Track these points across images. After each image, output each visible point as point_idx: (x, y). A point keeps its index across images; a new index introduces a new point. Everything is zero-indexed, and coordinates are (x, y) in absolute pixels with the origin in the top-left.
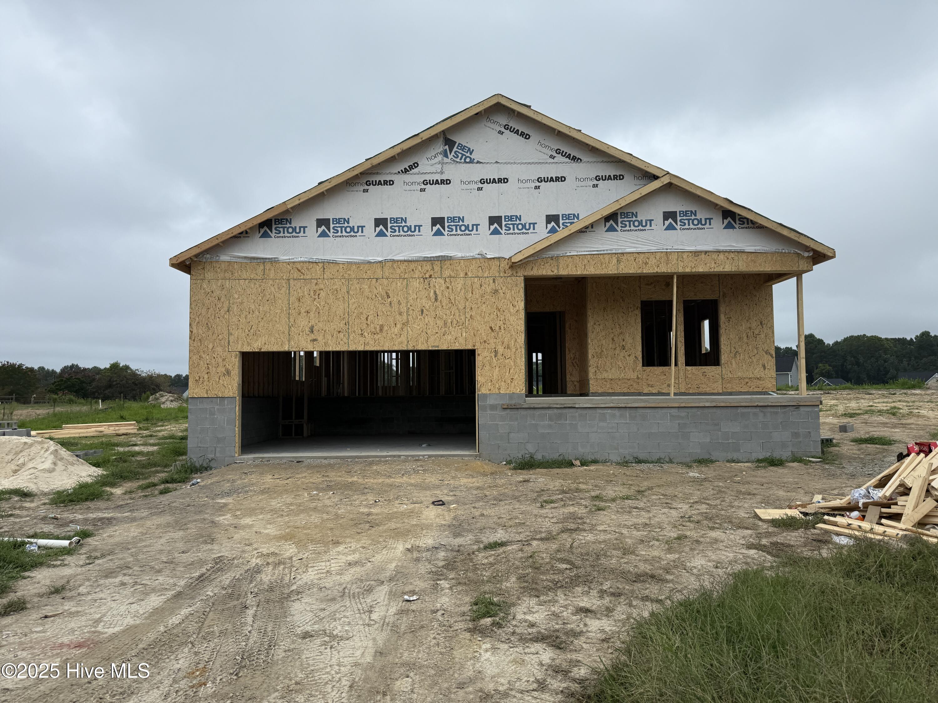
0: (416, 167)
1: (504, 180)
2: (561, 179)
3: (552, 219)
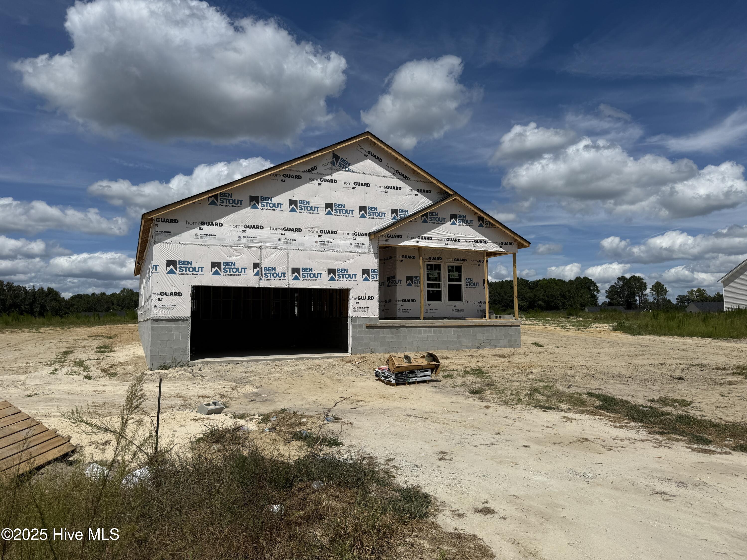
0: (315, 169)
1: (367, 185)
2: (399, 188)
3: (394, 211)
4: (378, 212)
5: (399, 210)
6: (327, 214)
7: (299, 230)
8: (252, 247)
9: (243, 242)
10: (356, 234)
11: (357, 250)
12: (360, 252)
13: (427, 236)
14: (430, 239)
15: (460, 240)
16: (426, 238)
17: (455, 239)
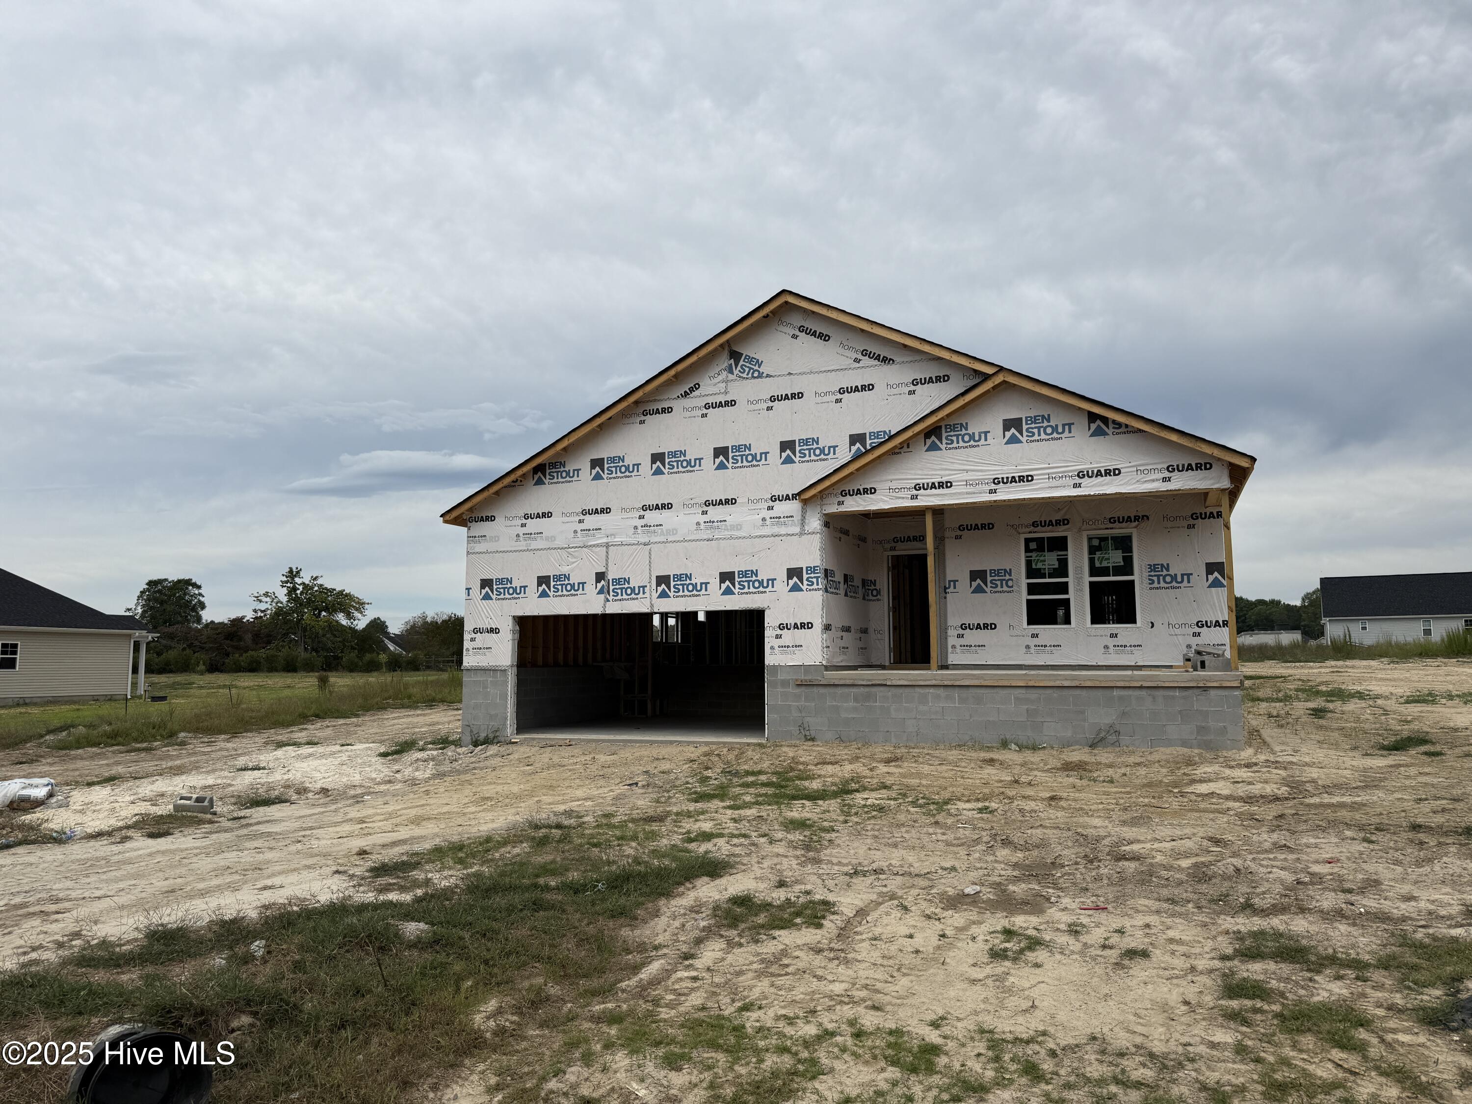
0: (697, 389)
1: (799, 395)
2: (869, 387)
3: (855, 439)
4: (821, 445)
5: (870, 433)
6: (718, 468)
7: (667, 506)
8: (594, 546)
9: (580, 539)
10: (774, 499)
11: (776, 530)
12: (784, 533)
13: (940, 480)
14: (947, 487)
15: (1032, 476)
16: (937, 485)
17: (1019, 477)
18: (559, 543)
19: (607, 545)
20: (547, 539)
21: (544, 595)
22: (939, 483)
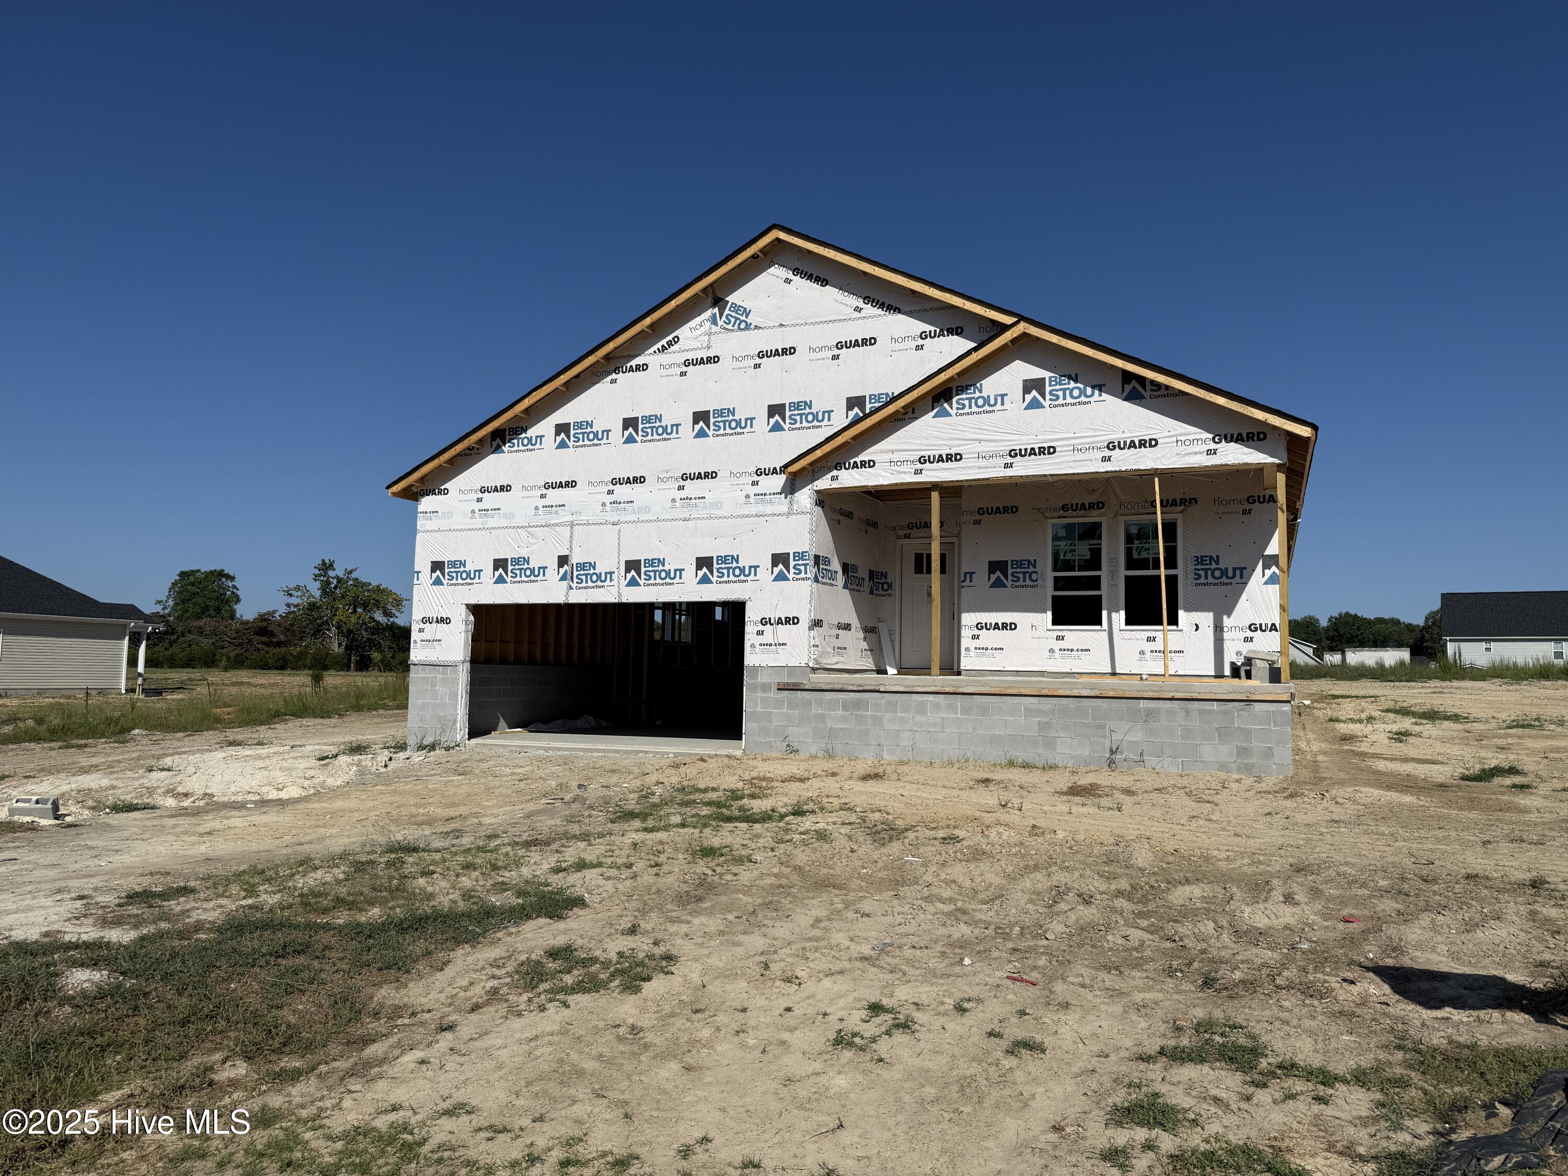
2: (870, 341)
3: (854, 402)
4: (814, 410)
5: (870, 396)
6: (697, 436)
7: (640, 480)
8: (557, 525)
9: (542, 517)
10: (759, 472)
11: (760, 509)
12: (769, 512)
13: (948, 452)
14: (956, 460)
15: (1054, 448)
16: (944, 457)
17: (1040, 448)
18: (518, 521)
19: (572, 525)
20: (505, 516)
21: (501, 580)
22: (947, 455)
